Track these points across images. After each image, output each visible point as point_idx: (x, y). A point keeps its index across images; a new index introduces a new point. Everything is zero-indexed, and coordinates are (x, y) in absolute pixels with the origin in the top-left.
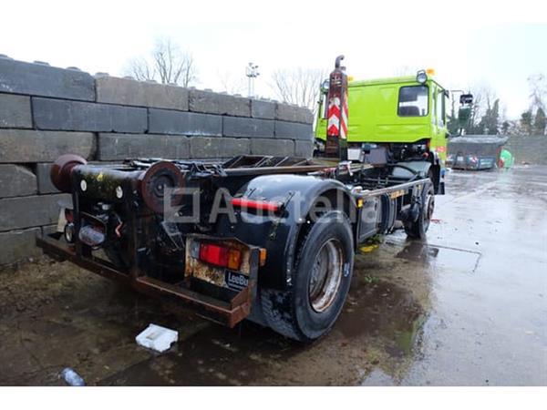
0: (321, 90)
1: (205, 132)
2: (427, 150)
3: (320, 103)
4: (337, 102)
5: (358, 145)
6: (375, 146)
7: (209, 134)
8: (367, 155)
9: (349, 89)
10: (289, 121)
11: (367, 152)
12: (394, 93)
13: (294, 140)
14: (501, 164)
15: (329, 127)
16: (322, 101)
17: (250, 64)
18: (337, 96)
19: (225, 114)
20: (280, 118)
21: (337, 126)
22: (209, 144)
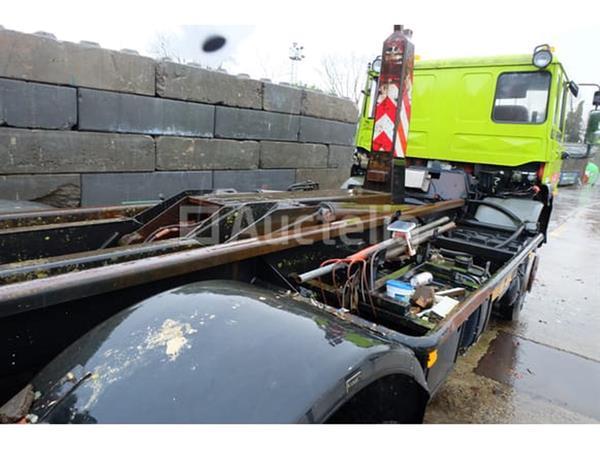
0: (370, 73)
1: (185, 130)
2: (538, 181)
3: (367, 93)
4: (393, 92)
5: (422, 163)
6: (449, 167)
7: (190, 134)
8: (434, 181)
9: (415, 73)
10: (322, 118)
11: (435, 175)
12: (488, 82)
13: (327, 145)
14: (585, 179)
15: (376, 136)
16: (369, 91)
17: (295, 44)
18: (393, 82)
19: (220, 104)
20: (307, 113)
21: (390, 136)
22: (191, 149)
